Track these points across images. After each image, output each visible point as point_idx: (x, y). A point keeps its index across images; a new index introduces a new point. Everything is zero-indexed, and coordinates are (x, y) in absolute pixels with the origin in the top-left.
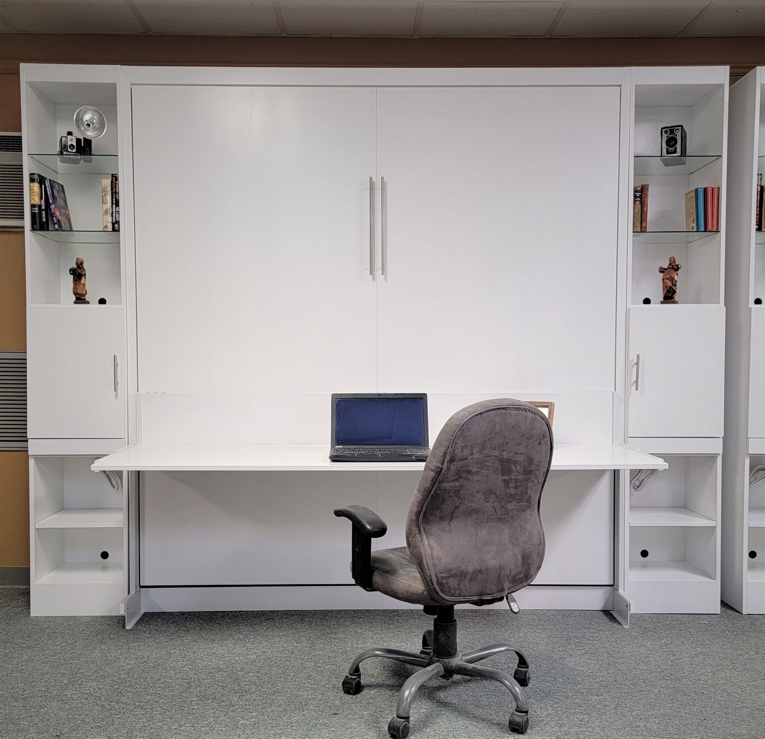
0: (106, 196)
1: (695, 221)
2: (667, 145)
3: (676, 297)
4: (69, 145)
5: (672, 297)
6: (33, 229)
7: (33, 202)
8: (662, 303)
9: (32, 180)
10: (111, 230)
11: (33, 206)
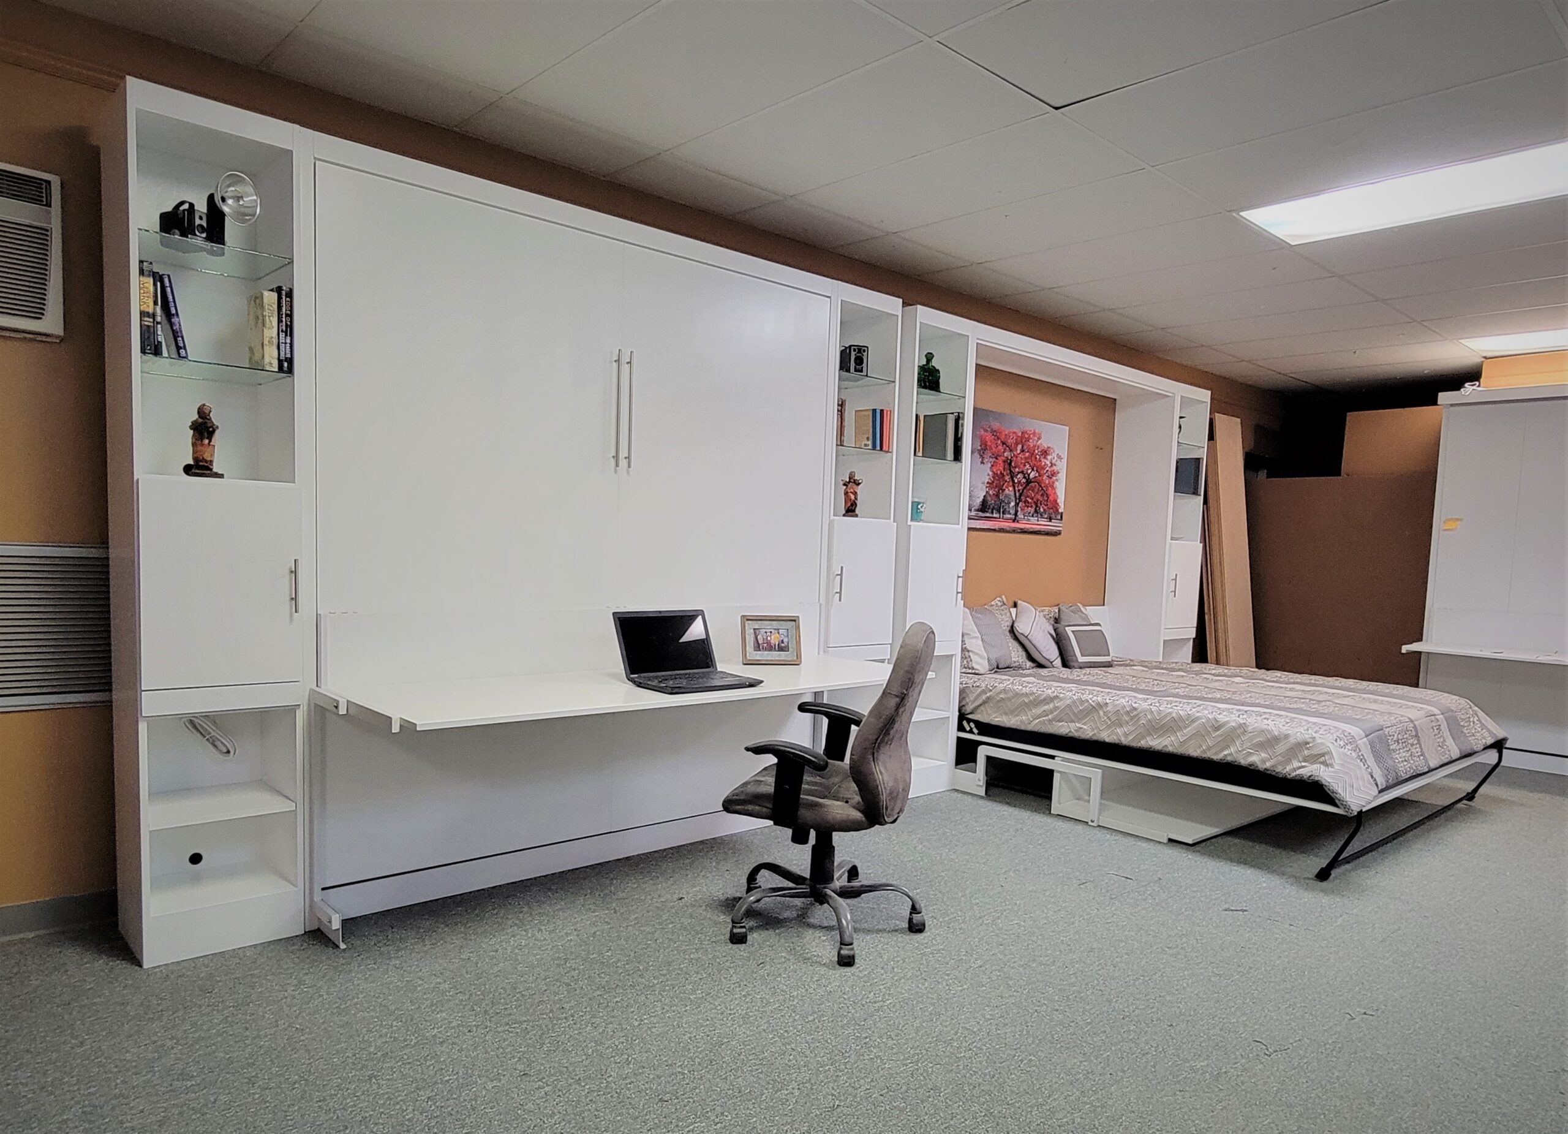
0: (271, 318)
1: (871, 438)
2: (855, 363)
3: (857, 511)
4: (196, 224)
5: (854, 511)
6: (143, 351)
7: (145, 308)
8: (844, 515)
9: (142, 272)
10: (276, 370)
11: (143, 314)
